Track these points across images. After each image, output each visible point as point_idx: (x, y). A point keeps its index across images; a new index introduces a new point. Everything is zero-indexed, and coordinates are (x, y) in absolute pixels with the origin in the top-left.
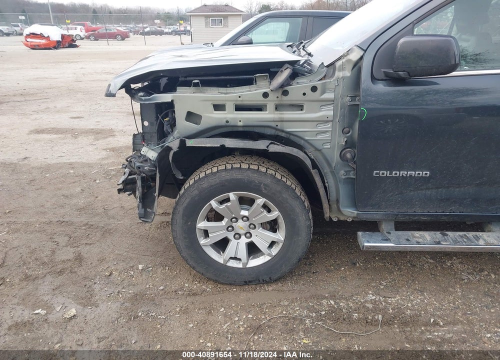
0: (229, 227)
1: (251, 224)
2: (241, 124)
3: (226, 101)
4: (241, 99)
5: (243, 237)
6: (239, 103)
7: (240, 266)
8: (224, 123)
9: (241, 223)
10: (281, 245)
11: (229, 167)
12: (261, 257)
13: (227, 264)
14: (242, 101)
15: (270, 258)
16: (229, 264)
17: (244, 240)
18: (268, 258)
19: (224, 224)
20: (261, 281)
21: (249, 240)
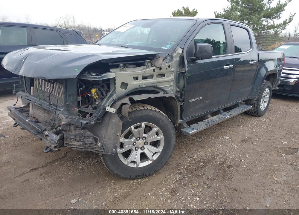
0: (134, 143)
1: (146, 142)
2: (144, 86)
3: (139, 74)
4: (145, 73)
5: (139, 149)
6: (144, 75)
7: (135, 166)
8: (138, 87)
9: (140, 141)
10: (159, 154)
11: (146, 108)
12: (147, 162)
13: (129, 165)
14: (145, 74)
15: (152, 162)
16: (130, 165)
17: (140, 151)
18: (150, 162)
19: (133, 141)
20: (144, 175)
21: (142, 151)
